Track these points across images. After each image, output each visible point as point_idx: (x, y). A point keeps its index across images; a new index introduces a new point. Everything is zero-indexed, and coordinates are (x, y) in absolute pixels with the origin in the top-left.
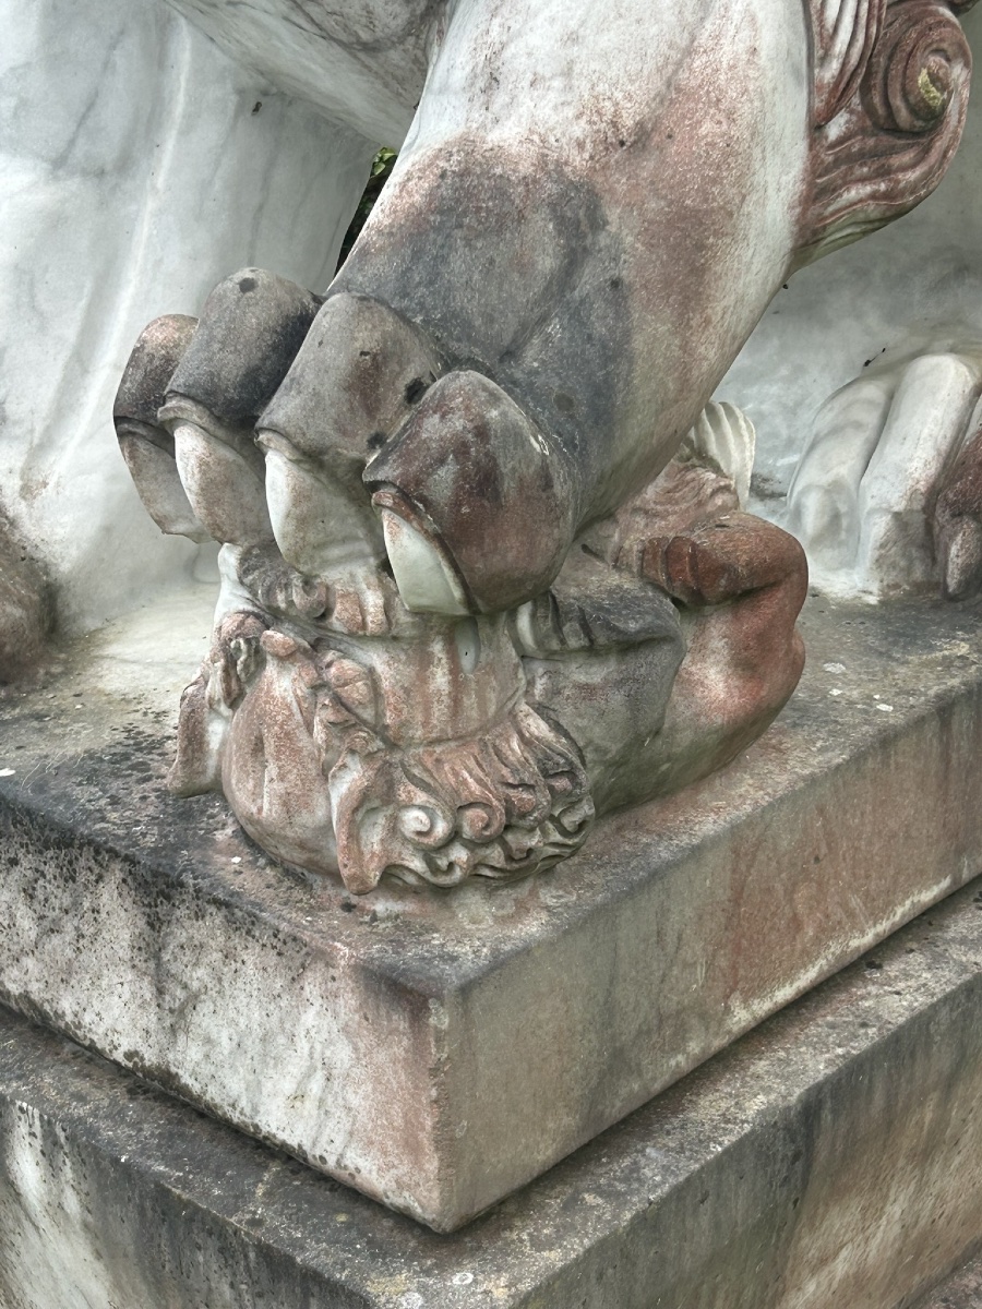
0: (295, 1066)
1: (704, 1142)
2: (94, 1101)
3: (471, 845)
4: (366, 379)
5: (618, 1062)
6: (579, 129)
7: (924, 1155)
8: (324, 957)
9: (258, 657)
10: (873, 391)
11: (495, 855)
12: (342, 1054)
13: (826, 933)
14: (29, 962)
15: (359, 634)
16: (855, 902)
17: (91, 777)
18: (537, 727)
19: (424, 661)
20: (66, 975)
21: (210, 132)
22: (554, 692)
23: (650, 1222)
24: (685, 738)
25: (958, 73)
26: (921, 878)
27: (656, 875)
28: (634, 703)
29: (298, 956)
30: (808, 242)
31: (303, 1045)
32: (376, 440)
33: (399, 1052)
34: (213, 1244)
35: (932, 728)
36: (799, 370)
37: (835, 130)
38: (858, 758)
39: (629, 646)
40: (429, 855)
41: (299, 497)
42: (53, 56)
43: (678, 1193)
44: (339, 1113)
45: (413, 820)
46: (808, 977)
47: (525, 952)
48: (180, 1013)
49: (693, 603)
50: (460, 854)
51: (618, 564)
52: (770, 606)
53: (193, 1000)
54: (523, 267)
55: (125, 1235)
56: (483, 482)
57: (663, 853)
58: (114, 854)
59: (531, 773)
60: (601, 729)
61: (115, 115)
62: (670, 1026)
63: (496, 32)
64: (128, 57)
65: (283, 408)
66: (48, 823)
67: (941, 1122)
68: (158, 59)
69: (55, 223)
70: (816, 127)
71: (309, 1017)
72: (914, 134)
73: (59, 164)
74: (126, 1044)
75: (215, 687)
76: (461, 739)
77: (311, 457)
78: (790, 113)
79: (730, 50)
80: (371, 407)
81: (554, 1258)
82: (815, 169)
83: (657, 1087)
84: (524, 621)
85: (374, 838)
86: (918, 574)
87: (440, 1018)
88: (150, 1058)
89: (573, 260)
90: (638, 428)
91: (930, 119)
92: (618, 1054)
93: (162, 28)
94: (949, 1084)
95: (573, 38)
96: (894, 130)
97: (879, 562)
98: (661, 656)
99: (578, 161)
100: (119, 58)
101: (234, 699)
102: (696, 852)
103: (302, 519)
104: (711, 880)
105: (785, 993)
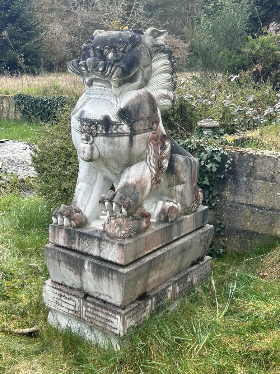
0: (112, 253)
1: (143, 262)
2: (92, 260)
3: (127, 234)
4: (121, 198)
6: (135, 181)
7: (160, 269)
8: (115, 243)
9: (111, 220)
10: (155, 204)
11: (128, 235)
12: (116, 251)
13: (152, 247)
14: (87, 248)
15: (119, 217)
16: (155, 245)
17: (93, 232)
18: (132, 225)
19: (124, 220)
20: (90, 249)
21: (101, 181)
22: (133, 223)
23: (139, 267)
24: (142, 228)
25: (162, 178)
26: (160, 244)
27: (140, 239)
28: (139, 224)
29: (113, 243)
30: (151, 190)
31: (113, 251)
32: (121, 203)
33: (121, 250)
34: (104, 269)
35: (160, 231)
36: (148, 203)
37: (153, 182)
38: (155, 232)
39: (139, 219)
40: (124, 235)
41: (115, 207)
42: (89, 175)
43: (141, 265)
44: (115, 256)
45: (123, 232)
47: (131, 243)
48: (101, 250)
49: (143, 217)
50: (126, 235)
51: (137, 214)
52: (148, 218)
53: (103, 249)
55: (95, 270)
56: (129, 205)
57: (140, 237)
58: (96, 237)
59: (131, 229)
60: (136, 226)
61: (93, 180)
62: (141, 252)
63: (128, 174)
64: (95, 175)
65: (115, 200)
66: (90, 235)
67: (161, 266)
68: (97, 175)
69: (88, 188)
70: (152, 181)
71: (113, 249)
72: (159, 182)
73: (88, 183)
74: (96, 254)
75: (107, 222)
76: (126, 226)
77: (117, 203)
78: (150, 180)
79: (146, 176)
80: (121, 200)
81: (132, 268)
82: (152, 185)
83: (139, 257)
84: (131, 217)
85: (119, 233)
86: (159, 220)
87: (125, 247)
88: (98, 255)
89: (134, 190)
90: (139, 203)
91: (160, 181)
92: (137, 253)
93: (97, 173)
94: (162, 262)
95: (134, 174)
96: (157, 182)
97: (156, 218)
98: (141, 221)
99: (135, 183)
100: (94, 175)
101: (108, 223)
102: (143, 237)
103: (115, 208)
104: (144, 240)
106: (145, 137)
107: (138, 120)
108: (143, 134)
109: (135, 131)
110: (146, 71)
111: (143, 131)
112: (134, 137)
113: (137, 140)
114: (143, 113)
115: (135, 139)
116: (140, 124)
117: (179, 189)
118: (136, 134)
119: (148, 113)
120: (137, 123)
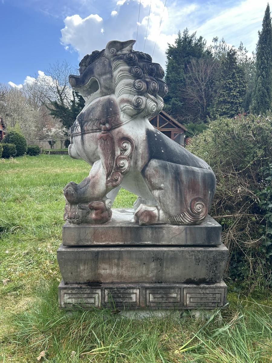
5: (80, 240)
6: (91, 176)
13: (106, 241)
16: (110, 240)
18: (77, 213)
19: (69, 206)
22: (79, 211)
23: (78, 252)
24: (90, 218)
25: (119, 177)
26: (119, 241)
27: (85, 227)
30: (107, 187)
35: (120, 229)
37: (108, 179)
38: (110, 227)
39: (83, 209)
46: (104, 243)
47: (71, 227)
49: (92, 210)
52: (98, 211)
54: (84, 184)
60: (80, 214)
62: (87, 240)
70: (107, 178)
72: (115, 181)
76: (71, 212)
78: (104, 177)
79: (99, 172)
82: (107, 182)
83: (85, 244)
84: (77, 206)
89: (87, 184)
90: (88, 195)
95: (92, 170)
96: (113, 180)
98: (85, 211)
99: (90, 178)
102: (90, 227)
104: (91, 230)
105: (101, 244)
106: (94, 137)
107: (87, 121)
108: (92, 134)
109: (84, 131)
110: (103, 78)
111: (91, 131)
112: (84, 136)
113: (86, 139)
114: (93, 115)
115: (85, 138)
116: (88, 124)
117: (156, 195)
118: (85, 134)
119: (97, 115)
120: (86, 124)
